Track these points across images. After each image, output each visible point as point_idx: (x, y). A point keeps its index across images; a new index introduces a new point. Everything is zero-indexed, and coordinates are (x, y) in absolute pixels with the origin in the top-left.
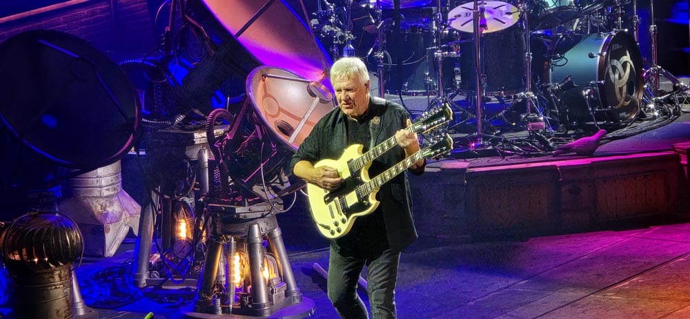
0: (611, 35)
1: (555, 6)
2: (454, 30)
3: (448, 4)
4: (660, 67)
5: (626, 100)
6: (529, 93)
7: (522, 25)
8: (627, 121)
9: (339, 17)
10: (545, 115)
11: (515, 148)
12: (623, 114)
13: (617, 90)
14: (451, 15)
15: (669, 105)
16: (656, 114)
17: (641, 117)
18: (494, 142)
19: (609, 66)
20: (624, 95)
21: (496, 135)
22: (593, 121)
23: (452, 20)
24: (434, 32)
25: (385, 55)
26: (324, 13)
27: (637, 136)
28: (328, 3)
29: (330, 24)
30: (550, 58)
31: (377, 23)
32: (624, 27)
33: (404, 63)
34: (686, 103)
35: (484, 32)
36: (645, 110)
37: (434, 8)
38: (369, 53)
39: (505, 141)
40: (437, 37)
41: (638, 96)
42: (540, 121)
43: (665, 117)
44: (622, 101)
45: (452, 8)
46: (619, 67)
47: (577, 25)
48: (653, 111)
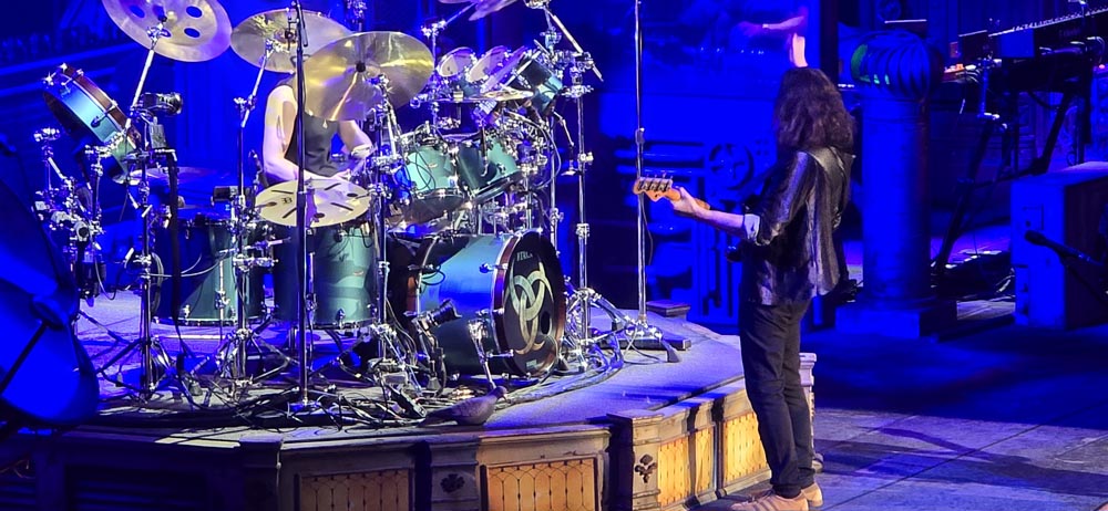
0: (515, 238)
1: (427, 189)
2: (264, 223)
3: (257, 181)
4: (592, 291)
5: (538, 341)
6: (382, 326)
7: (372, 217)
8: (538, 374)
9: (79, 198)
10: (407, 361)
11: (360, 412)
12: (532, 364)
13: (523, 325)
14: (260, 199)
15: (603, 352)
16: (584, 364)
17: (560, 370)
18: (326, 402)
19: (512, 286)
20: (534, 334)
21: (329, 391)
22: (484, 373)
23: (260, 206)
24: (232, 225)
25: (153, 260)
26: (55, 192)
27: (553, 398)
28: (61, 176)
29: (65, 209)
30: (418, 271)
31: (142, 209)
32: (535, 225)
33: (184, 274)
34: (631, 348)
35: (314, 225)
36: (566, 358)
37: (233, 188)
38: (128, 257)
39: (344, 402)
40: (237, 233)
41: (556, 336)
42: (399, 370)
43: (598, 369)
44: (531, 343)
45: (262, 188)
46: (528, 287)
47: (462, 221)
48: (580, 359)
